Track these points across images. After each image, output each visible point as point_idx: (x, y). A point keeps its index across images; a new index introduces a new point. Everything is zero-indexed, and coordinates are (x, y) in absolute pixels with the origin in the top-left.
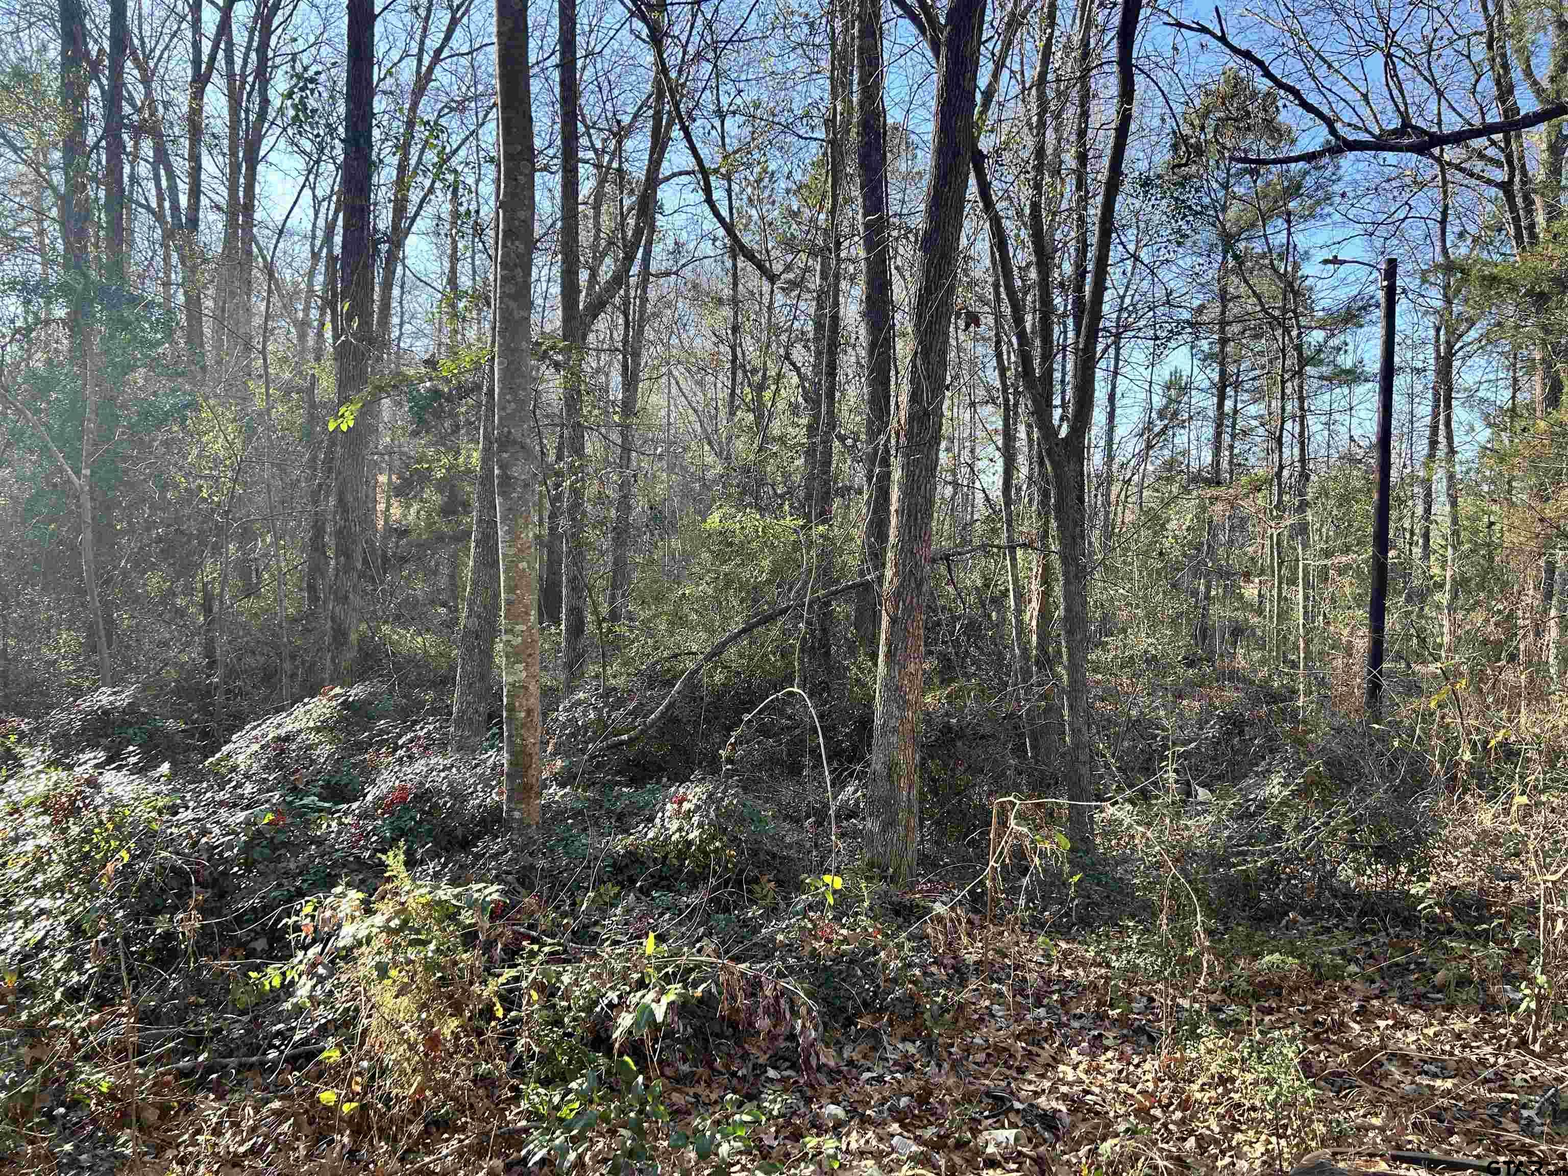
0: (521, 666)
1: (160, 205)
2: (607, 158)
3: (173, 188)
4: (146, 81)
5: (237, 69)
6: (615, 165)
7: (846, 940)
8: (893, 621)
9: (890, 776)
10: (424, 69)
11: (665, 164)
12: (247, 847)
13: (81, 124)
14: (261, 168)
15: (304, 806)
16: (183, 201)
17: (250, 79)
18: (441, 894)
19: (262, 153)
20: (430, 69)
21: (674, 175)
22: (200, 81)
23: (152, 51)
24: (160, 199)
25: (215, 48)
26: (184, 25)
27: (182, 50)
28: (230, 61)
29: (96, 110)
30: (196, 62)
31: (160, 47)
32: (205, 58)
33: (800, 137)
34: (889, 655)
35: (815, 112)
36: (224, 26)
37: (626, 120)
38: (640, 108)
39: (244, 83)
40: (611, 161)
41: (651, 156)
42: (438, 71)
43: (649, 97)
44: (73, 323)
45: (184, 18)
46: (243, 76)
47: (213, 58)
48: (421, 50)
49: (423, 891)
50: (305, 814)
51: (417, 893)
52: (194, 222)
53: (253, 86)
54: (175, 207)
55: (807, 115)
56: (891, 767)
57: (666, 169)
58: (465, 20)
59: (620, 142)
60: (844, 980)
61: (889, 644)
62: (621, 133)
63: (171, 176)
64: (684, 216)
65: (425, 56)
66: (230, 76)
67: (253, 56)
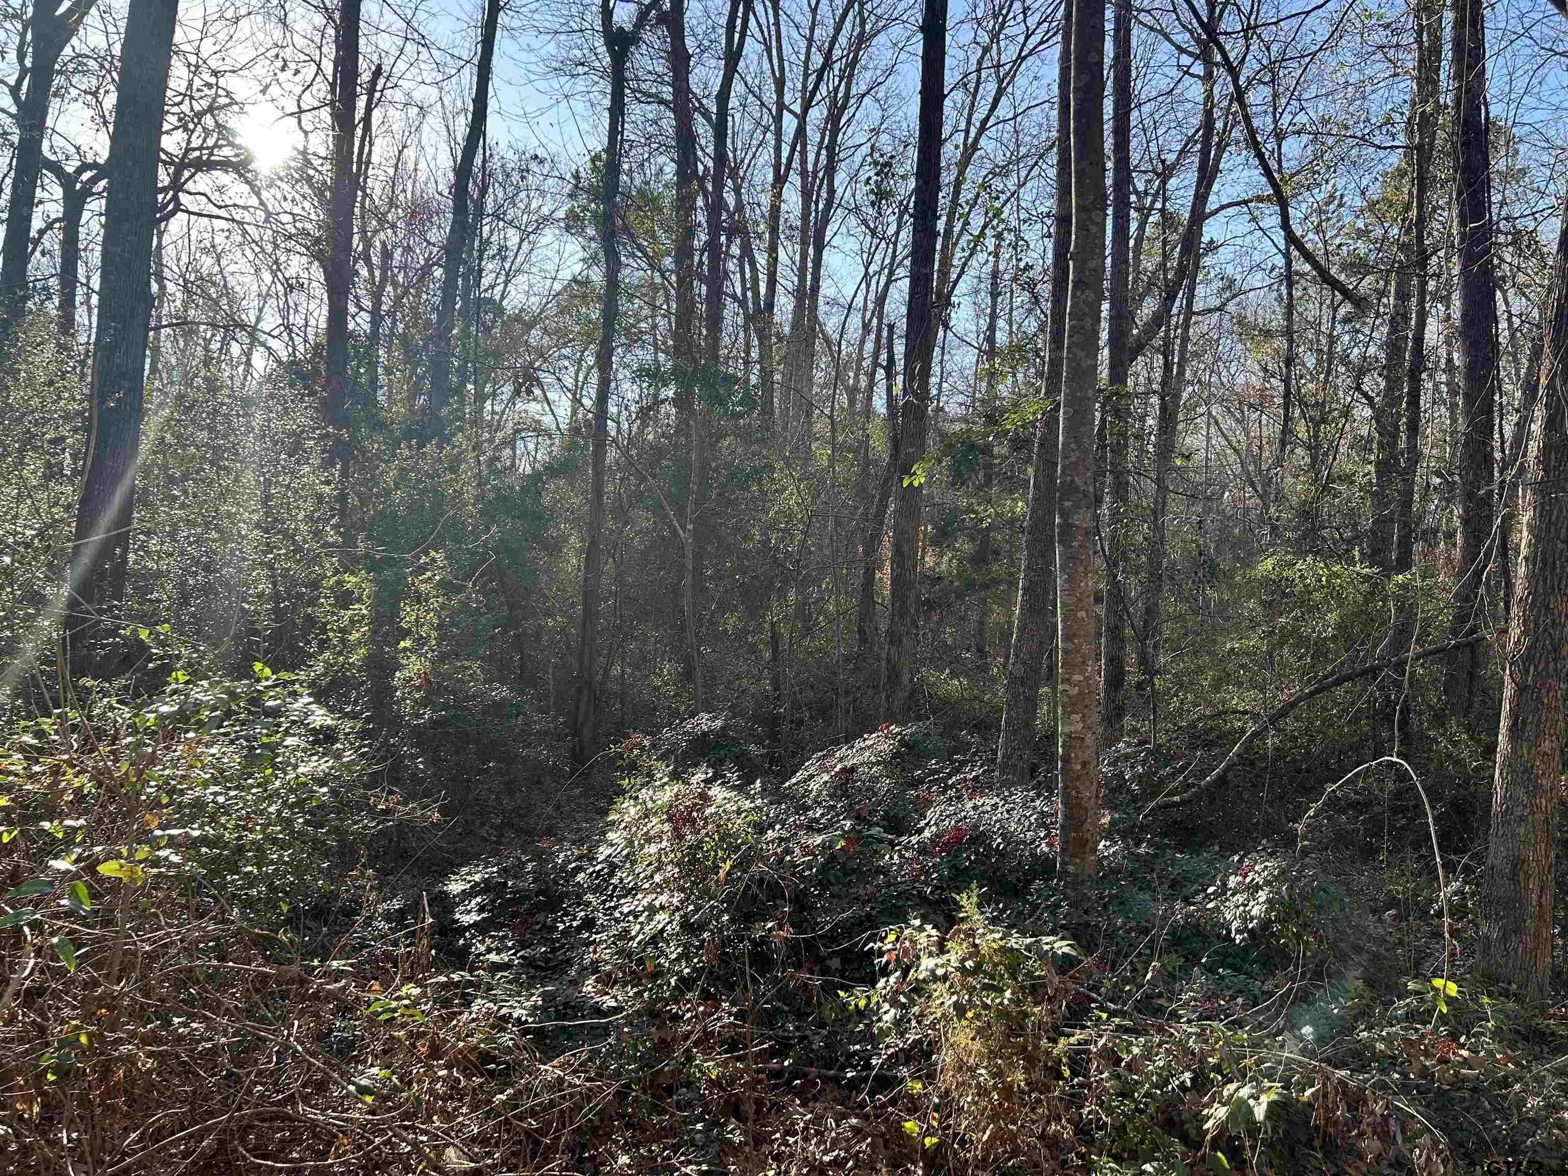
0: (1077, 717)
1: (744, 294)
2: (1149, 199)
3: (755, 280)
4: (737, 190)
5: (810, 168)
6: (1158, 205)
7: (1465, 1062)
8: (1521, 689)
9: (1514, 874)
10: (970, 140)
11: (1212, 198)
12: (823, 869)
13: (690, 232)
14: (825, 253)
15: (871, 836)
16: (763, 290)
17: (821, 174)
18: (1012, 943)
19: (827, 239)
20: (976, 140)
21: (1223, 207)
22: (780, 180)
23: (742, 161)
24: (744, 290)
25: (793, 150)
26: (769, 135)
27: (766, 156)
28: (804, 161)
29: (701, 217)
30: (777, 167)
31: (748, 157)
32: (784, 161)
33: (1379, 147)
34: (1515, 731)
35: (1397, 117)
36: (801, 132)
37: (1171, 158)
38: (1186, 145)
39: (815, 177)
40: (1153, 202)
41: (1197, 191)
42: (983, 142)
43: (1197, 131)
44: (681, 402)
45: (767, 129)
46: (815, 172)
47: (790, 159)
48: (969, 123)
49: (998, 936)
50: (871, 843)
51: (989, 937)
52: (770, 305)
53: (822, 181)
54: (756, 293)
55: (1389, 121)
56: (1517, 864)
57: (1213, 202)
58: (1010, 89)
59: (1164, 183)
60: (1467, 1110)
61: (1514, 715)
62: (1166, 172)
63: (754, 269)
64: (1232, 248)
65: (972, 129)
66: (804, 174)
67: (824, 152)
